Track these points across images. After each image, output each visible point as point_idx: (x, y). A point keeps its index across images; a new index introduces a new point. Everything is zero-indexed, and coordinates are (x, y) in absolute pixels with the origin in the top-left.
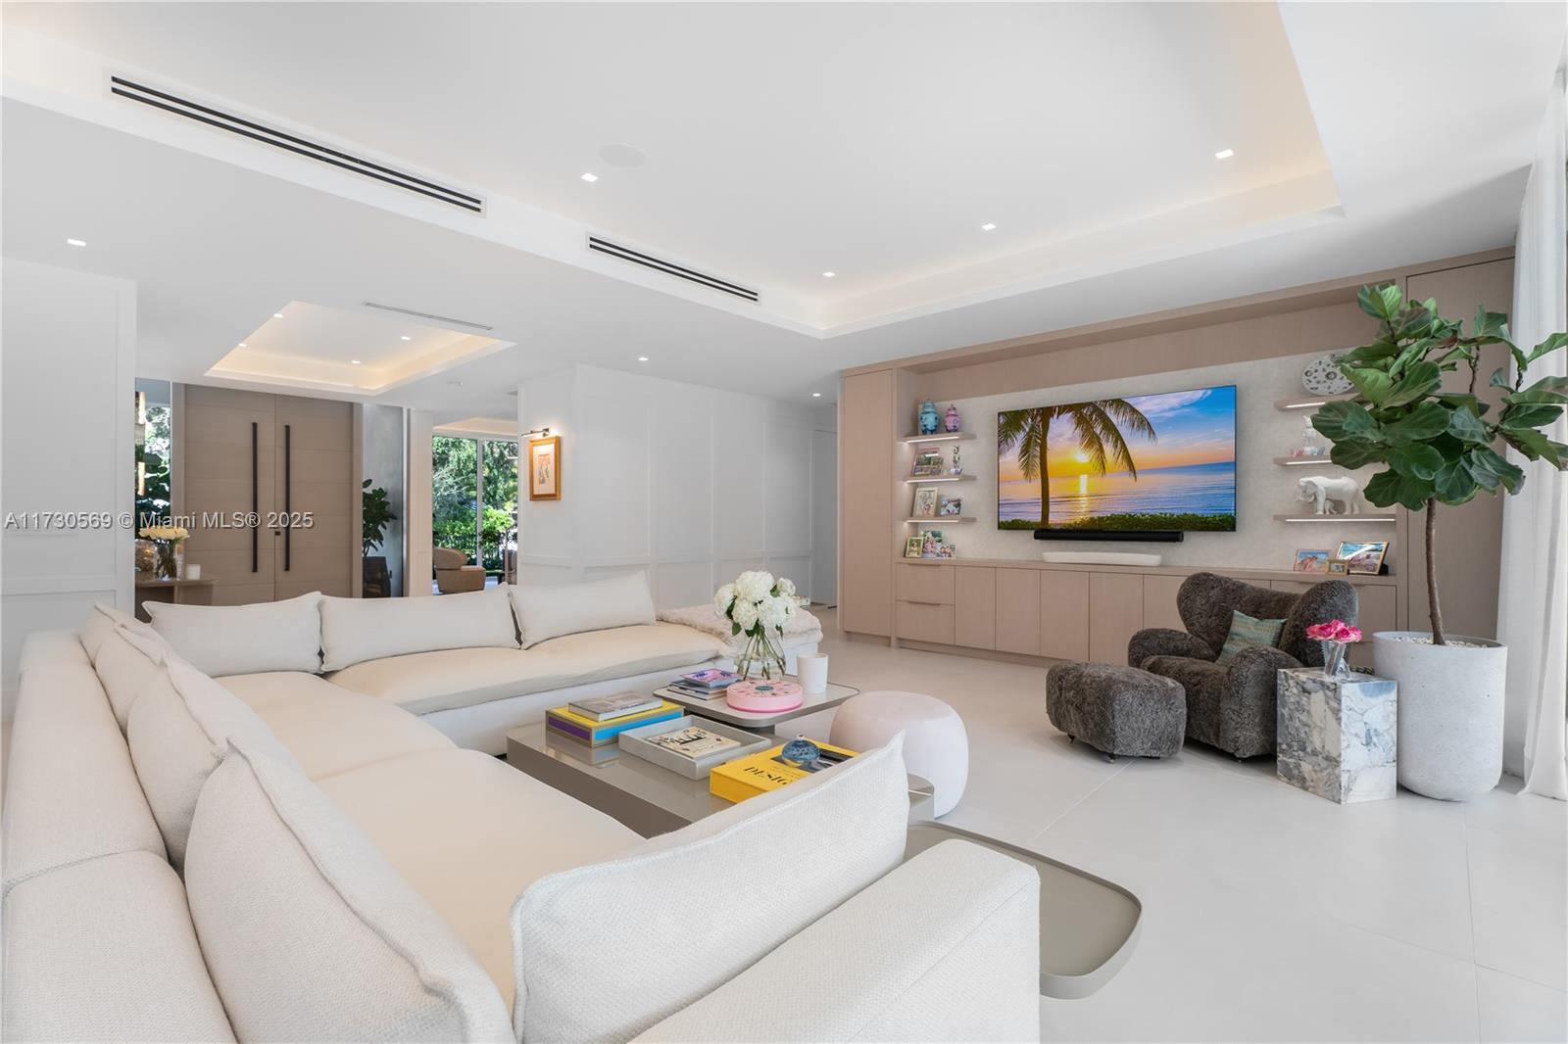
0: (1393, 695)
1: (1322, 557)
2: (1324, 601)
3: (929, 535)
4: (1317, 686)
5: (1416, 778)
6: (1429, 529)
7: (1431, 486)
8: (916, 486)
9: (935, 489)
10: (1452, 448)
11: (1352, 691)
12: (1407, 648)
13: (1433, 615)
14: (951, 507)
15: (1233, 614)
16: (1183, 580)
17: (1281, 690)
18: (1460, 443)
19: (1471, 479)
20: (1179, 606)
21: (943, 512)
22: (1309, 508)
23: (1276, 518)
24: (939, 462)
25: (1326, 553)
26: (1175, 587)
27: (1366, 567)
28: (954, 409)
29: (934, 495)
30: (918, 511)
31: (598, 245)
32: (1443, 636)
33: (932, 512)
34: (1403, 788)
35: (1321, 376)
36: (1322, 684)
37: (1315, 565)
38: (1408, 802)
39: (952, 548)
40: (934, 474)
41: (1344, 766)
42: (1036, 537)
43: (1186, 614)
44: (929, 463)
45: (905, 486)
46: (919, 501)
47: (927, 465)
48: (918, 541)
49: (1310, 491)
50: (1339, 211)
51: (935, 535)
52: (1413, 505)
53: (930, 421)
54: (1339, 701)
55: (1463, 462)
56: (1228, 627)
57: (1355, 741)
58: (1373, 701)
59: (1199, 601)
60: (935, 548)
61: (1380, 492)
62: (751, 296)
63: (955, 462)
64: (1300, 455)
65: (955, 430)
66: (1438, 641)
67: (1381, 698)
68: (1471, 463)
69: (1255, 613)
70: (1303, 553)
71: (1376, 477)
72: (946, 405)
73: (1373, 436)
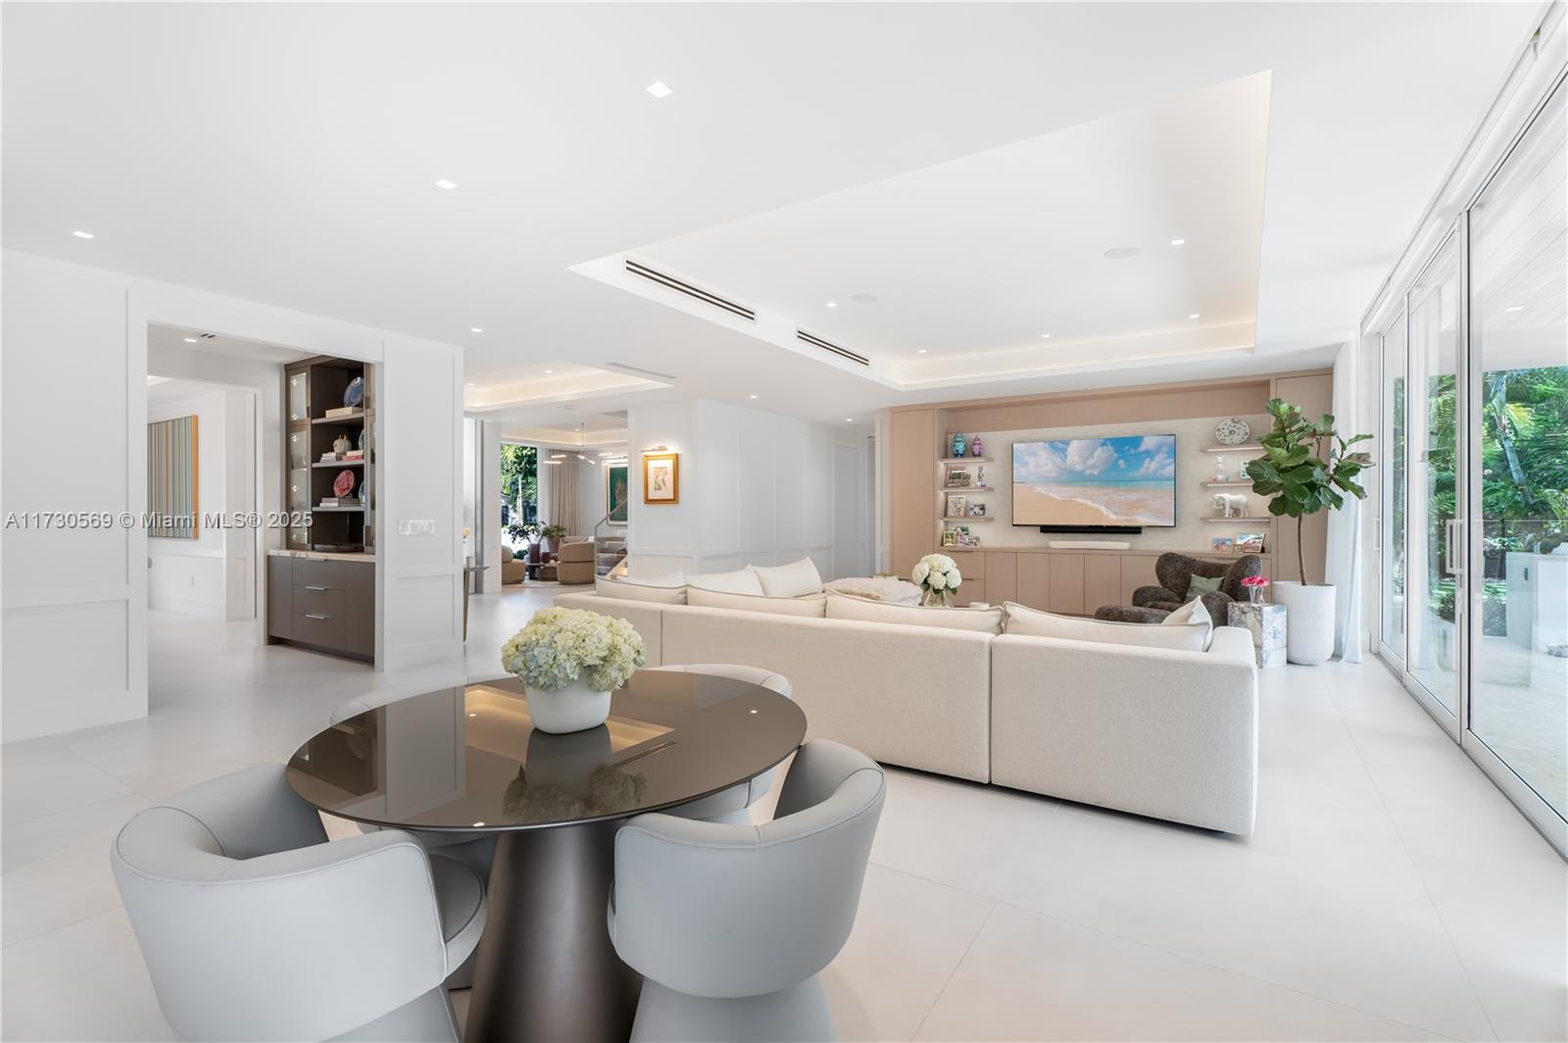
0: (1285, 613)
1: (1228, 542)
2: (1247, 566)
3: (959, 529)
4: (1250, 609)
5: (1296, 656)
6: (1299, 526)
7: (1303, 505)
8: (947, 494)
9: (964, 496)
10: (1313, 487)
11: (1267, 609)
12: (1290, 589)
13: (1301, 572)
14: (977, 510)
15: (1191, 577)
16: (1158, 558)
17: (1230, 613)
18: (1315, 484)
19: (1320, 502)
20: (1157, 573)
21: (972, 513)
22: (1220, 513)
23: (1202, 519)
24: (968, 477)
25: (1230, 540)
26: (1154, 561)
27: (1253, 548)
28: (979, 440)
29: (963, 501)
30: (951, 513)
31: (803, 336)
32: (1307, 582)
33: (962, 513)
34: (1289, 662)
35: (1227, 432)
36: (1253, 607)
37: (1224, 548)
38: (1291, 666)
39: (978, 539)
40: (964, 486)
41: (1264, 649)
42: (1042, 531)
43: (1161, 577)
44: (960, 478)
45: (941, 495)
46: (950, 505)
47: (958, 480)
48: (952, 535)
49: (1221, 502)
50: (1251, 350)
51: (963, 530)
52: (1293, 515)
53: (961, 447)
54: (1262, 616)
55: (1316, 494)
56: (1189, 584)
57: (1269, 636)
58: (1276, 615)
59: (1170, 569)
60: (964, 539)
61: (1277, 507)
62: (864, 361)
63: (980, 477)
64: (1215, 481)
65: (979, 455)
66: (1304, 584)
67: (1281, 613)
68: (1320, 494)
69: (1203, 575)
70: (1217, 540)
71: (1275, 500)
72: (972, 436)
73: (1278, 480)
